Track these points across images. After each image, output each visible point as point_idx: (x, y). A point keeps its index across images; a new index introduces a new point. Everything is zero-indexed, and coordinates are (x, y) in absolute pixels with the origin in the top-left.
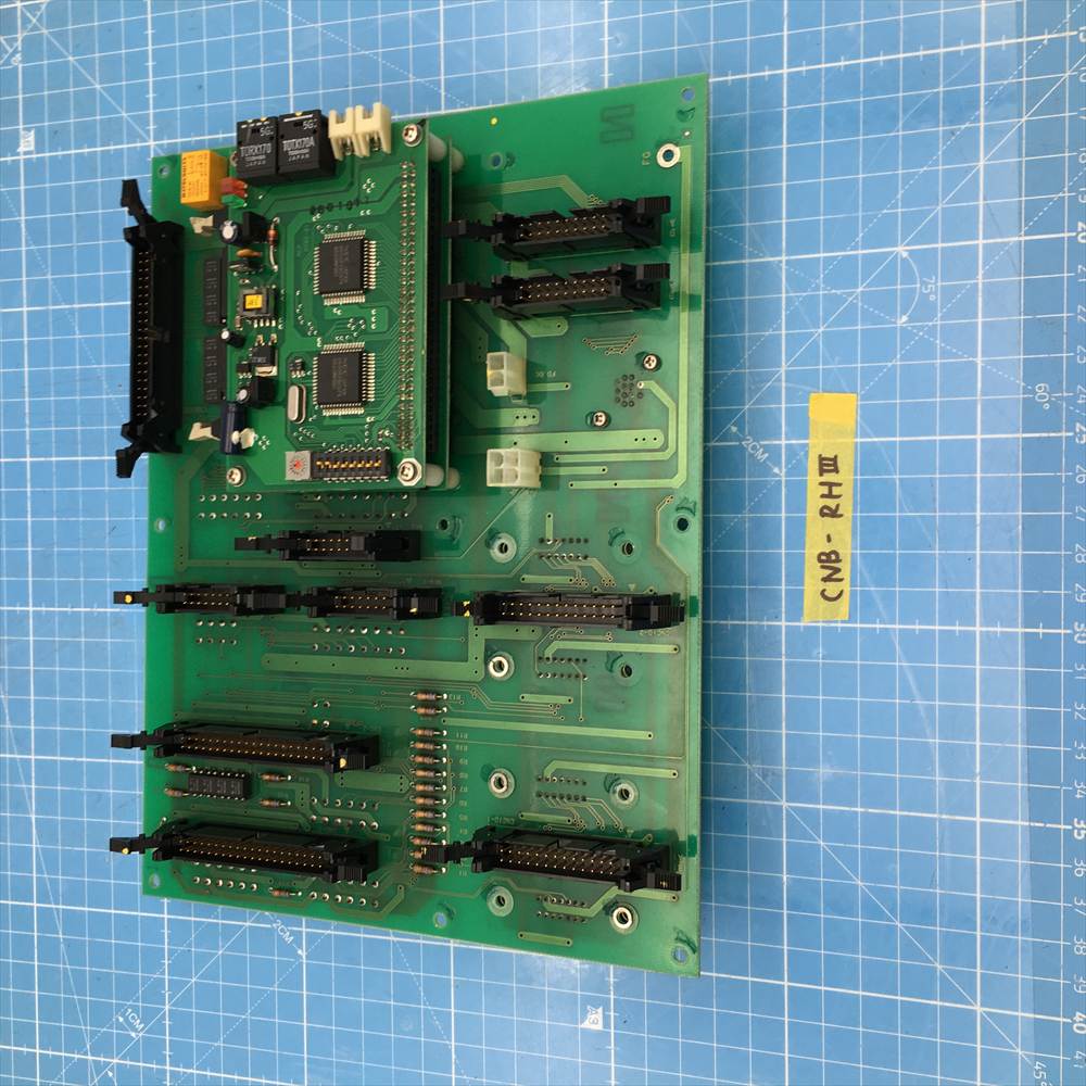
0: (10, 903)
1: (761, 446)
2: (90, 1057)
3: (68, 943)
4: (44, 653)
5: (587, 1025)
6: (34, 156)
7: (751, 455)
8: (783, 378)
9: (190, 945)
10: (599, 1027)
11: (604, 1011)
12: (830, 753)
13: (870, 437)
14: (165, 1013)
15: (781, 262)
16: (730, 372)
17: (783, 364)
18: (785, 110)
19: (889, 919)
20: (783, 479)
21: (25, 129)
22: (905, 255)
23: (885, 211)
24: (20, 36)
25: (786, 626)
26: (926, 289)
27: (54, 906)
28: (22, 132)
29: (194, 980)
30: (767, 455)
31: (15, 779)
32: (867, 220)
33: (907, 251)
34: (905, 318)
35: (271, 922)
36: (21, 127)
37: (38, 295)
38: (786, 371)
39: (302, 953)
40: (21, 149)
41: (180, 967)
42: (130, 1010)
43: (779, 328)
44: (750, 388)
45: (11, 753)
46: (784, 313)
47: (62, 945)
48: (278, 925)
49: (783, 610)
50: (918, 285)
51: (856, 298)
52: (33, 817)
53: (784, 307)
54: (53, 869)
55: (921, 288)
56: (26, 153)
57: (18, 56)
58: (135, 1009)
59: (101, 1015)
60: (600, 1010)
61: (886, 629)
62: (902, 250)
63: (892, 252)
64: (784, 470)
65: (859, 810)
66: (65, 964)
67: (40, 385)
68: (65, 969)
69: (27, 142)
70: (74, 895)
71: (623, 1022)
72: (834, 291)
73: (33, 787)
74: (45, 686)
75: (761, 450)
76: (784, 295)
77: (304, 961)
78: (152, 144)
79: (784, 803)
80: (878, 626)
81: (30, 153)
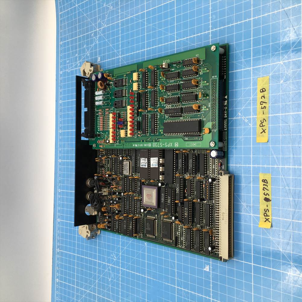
2: (106, 264)
3: (103, 237)
5: (205, 269)
7: (244, 121)
10: (208, 270)
11: (209, 266)
13: (273, 114)
14: (120, 255)
15: (251, 69)
16: (239, 99)
17: (252, 96)
18: (252, 29)
19: (279, 249)
20: (252, 127)
22: (282, 64)
24: (98, 37)
26: (288, 72)
28: (98, 57)
29: (125, 248)
30: (247, 121)
34: (282, 81)
36: (98, 56)
38: (252, 98)
39: (146, 244)
40: (98, 61)
41: (123, 244)
43: (251, 86)
44: (243, 103)
49: (252, 162)
51: (270, 77)
53: (252, 81)
55: (286, 72)
57: (98, 41)
58: (115, 253)
59: (109, 254)
60: (208, 266)
61: (278, 167)
63: (279, 63)
64: (252, 124)
71: (213, 270)
72: (264, 75)
76: (252, 78)
77: (146, 246)
78: (120, 57)
79: (252, 215)
80: (276, 166)
81: (99, 62)
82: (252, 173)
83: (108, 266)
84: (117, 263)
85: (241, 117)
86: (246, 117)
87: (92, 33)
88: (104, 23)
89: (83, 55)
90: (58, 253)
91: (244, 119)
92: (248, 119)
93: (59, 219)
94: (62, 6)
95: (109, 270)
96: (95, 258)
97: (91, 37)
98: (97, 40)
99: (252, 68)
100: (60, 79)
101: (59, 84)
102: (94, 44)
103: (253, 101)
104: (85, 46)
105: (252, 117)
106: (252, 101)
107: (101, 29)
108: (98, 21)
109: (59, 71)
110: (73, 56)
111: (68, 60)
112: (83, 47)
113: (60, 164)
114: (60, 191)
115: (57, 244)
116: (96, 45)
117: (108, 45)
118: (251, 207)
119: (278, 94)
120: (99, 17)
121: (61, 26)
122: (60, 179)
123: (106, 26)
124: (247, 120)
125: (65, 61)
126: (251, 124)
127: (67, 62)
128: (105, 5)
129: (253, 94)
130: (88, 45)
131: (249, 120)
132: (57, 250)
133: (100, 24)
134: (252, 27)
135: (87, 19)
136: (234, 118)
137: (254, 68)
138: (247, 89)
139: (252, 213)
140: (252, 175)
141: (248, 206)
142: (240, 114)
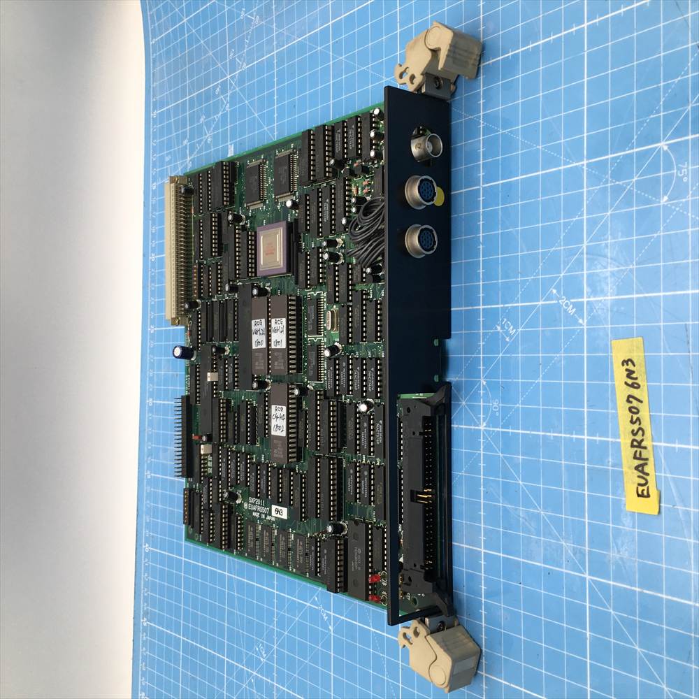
82: (586, 459)
83: (249, 675)
84: (268, 671)
85: (558, 300)
86: (572, 300)
87: (217, 86)
88: (242, 59)
89: (199, 142)
90: (145, 630)
91: (567, 304)
92: (575, 305)
93: (147, 545)
94: (156, 24)
95: (250, 685)
96: (221, 651)
97: (215, 96)
98: (227, 103)
99: (585, 162)
100: (152, 201)
101: (151, 215)
102: (220, 113)
103: (589, 256)
104: (202, 120)
105: (585, 300)
106: (585, 256)
107: (234, 76)
108: (229, 55)
109: (151, 182)
110: (178, 146)
111: (167, 154)
112: (198, 121)
113: (151, 410)
114: (149, 477)
115: (143, 608)
116: (225, 116)
117: (250, 113)
118: (584, 555)
120: (231, 46)
121: (153, 74)
122: (149, 448)
123: (245, 67)
124: (573, 308)
125: (162, 158)
126: (583, 319)
127: (167, 159)
128: (243, 14)
129: (589, 234)
130: (208, 116)
131: (579, 307)
132: (142, 620)
133: (233, 62)
134: (586, 49)
135: (206, 52)
136: (541, 303)
137: (590, 161)
138: (572, 221)
139: (587, 572)
140: (586, 463)
141: (578, 552)
142: (554, 291)
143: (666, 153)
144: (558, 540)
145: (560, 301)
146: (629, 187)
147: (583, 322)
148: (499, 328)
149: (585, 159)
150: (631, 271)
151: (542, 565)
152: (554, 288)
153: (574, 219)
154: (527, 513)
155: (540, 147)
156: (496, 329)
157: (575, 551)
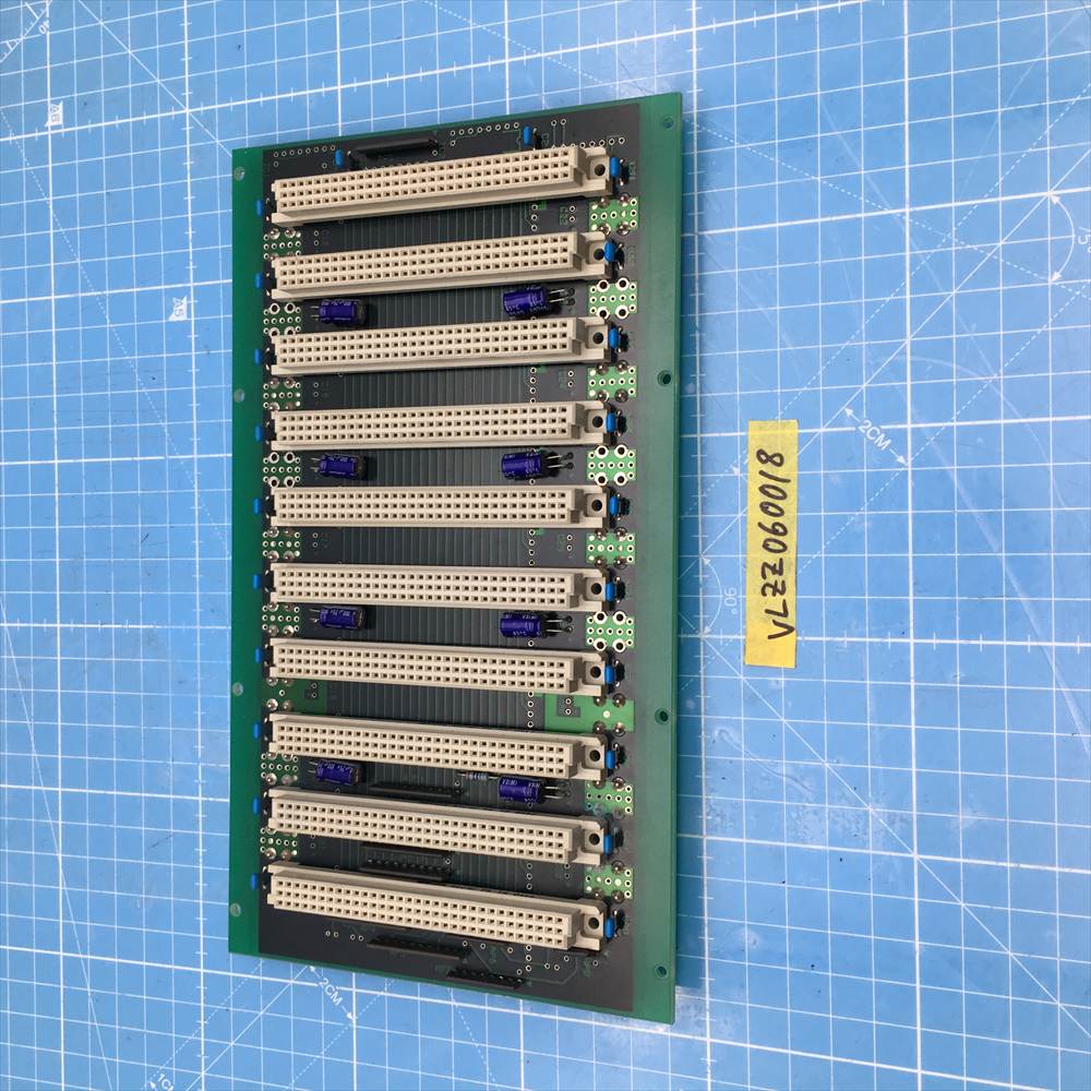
0: (35, 951)
1: (882, 431)
3: (97, 997)
4: (72, 673)
6: (63, 130)
7: (870, 443)
8: (908, 352)
9: (228, 1004)
12: (971, 795)
13: (1015, 417)
14: (200, 1081)
15: (904, 214)
16: (843, 345)
17: (908, 333)
19: (1046, 998)
20: (910, 470)
21: (52, 102)
22: (1056, 200)
23: (1030, 150)
24: (47, 2)
25: (915, 644)
26: (1083, 239)
27: (81, 956)
28: (50, 106)
29: (232, 1044)
30: (889, 442)
31: (41, 814)
32: (1008, 161)
33: (1058, 195)
34: (1057, 275)
35: (317, 981)
36: (49, 100)
37: (67, 281)
38: (912, 342)
39: (353, 1017)
40: (49, 124)
41: (218, 1027)
42: (163, 1076)
43: (903, 292)
44: (868, 364)
45: (36, 785)
46: (908, 273)
47: (90, 1000)
48: (325, 984)
49: (912, 624)
50: (1073, 236)
51: (996, 253)
52: (60, 856)
53: (908, 267)
54: (80, 916)
55: (1076, 238)
56: (53, 128)
57: (46, 24)
58: (168, 1075)
61: (1041, 648)
62: (1052, 195)
63: (1040, 198)
64: (910, 459)
65: (1009, 865)
66: (93, 1021)
67: (68, 379)
68: (93, 1026)
69: (55, 116)
70: (102, 943)
72: (969, 246)
73: (60, 822)
74: (73, 710)
75: (883, 436)
76: (908, 253)
77: (355, 1026)
78: (187, 111)
79: (915, 856)
80: (1029, 643)
81: (59, 127)
82: (912, 675)
85: (857, 426)
86: (883, 427)
91: (874, 433)
92: (888, 435)
99: (907, 210)
102: (23, 38)
103: (916, 358)
105: (909, 426)
106: (909, 357)
117: (111, 46)
118: (910, 824)
119: (1039, 331)
124: (885, 439)
126: (906, 457)
129: (915, 323)
131: (898, 439)
134: (906, 32)
136: (822, 430)
137: (917, 209)
138: (883, 302)
139: (915, 849)
140: (912, 681)
141: (898, 819)
142: (849, 412)
143: (1055, 207)
144: (858, 804)
145: (860, 428)
146: (989, 255)
147: (906, 462)
148: (737, 471)
149: (907, 206)
150: (996, 383)
151: (828, 848)
152: (848, 407)
153: (888, 299)
154: (796, 768)
155: (819, 179)
156: (731, 471)
157: (891, 821)
